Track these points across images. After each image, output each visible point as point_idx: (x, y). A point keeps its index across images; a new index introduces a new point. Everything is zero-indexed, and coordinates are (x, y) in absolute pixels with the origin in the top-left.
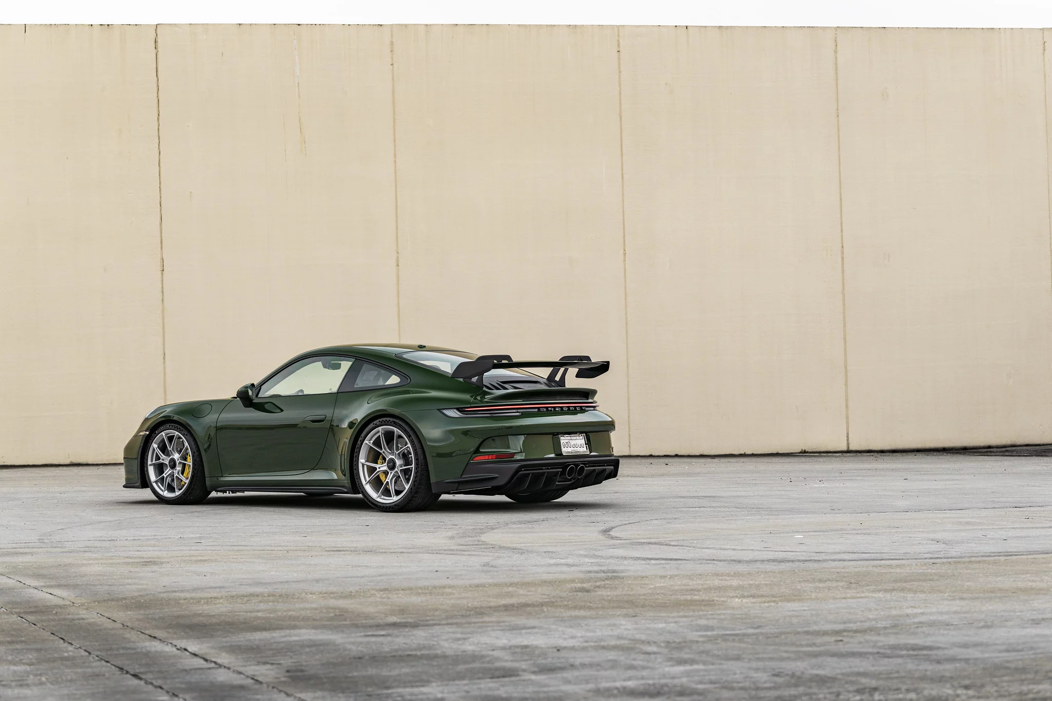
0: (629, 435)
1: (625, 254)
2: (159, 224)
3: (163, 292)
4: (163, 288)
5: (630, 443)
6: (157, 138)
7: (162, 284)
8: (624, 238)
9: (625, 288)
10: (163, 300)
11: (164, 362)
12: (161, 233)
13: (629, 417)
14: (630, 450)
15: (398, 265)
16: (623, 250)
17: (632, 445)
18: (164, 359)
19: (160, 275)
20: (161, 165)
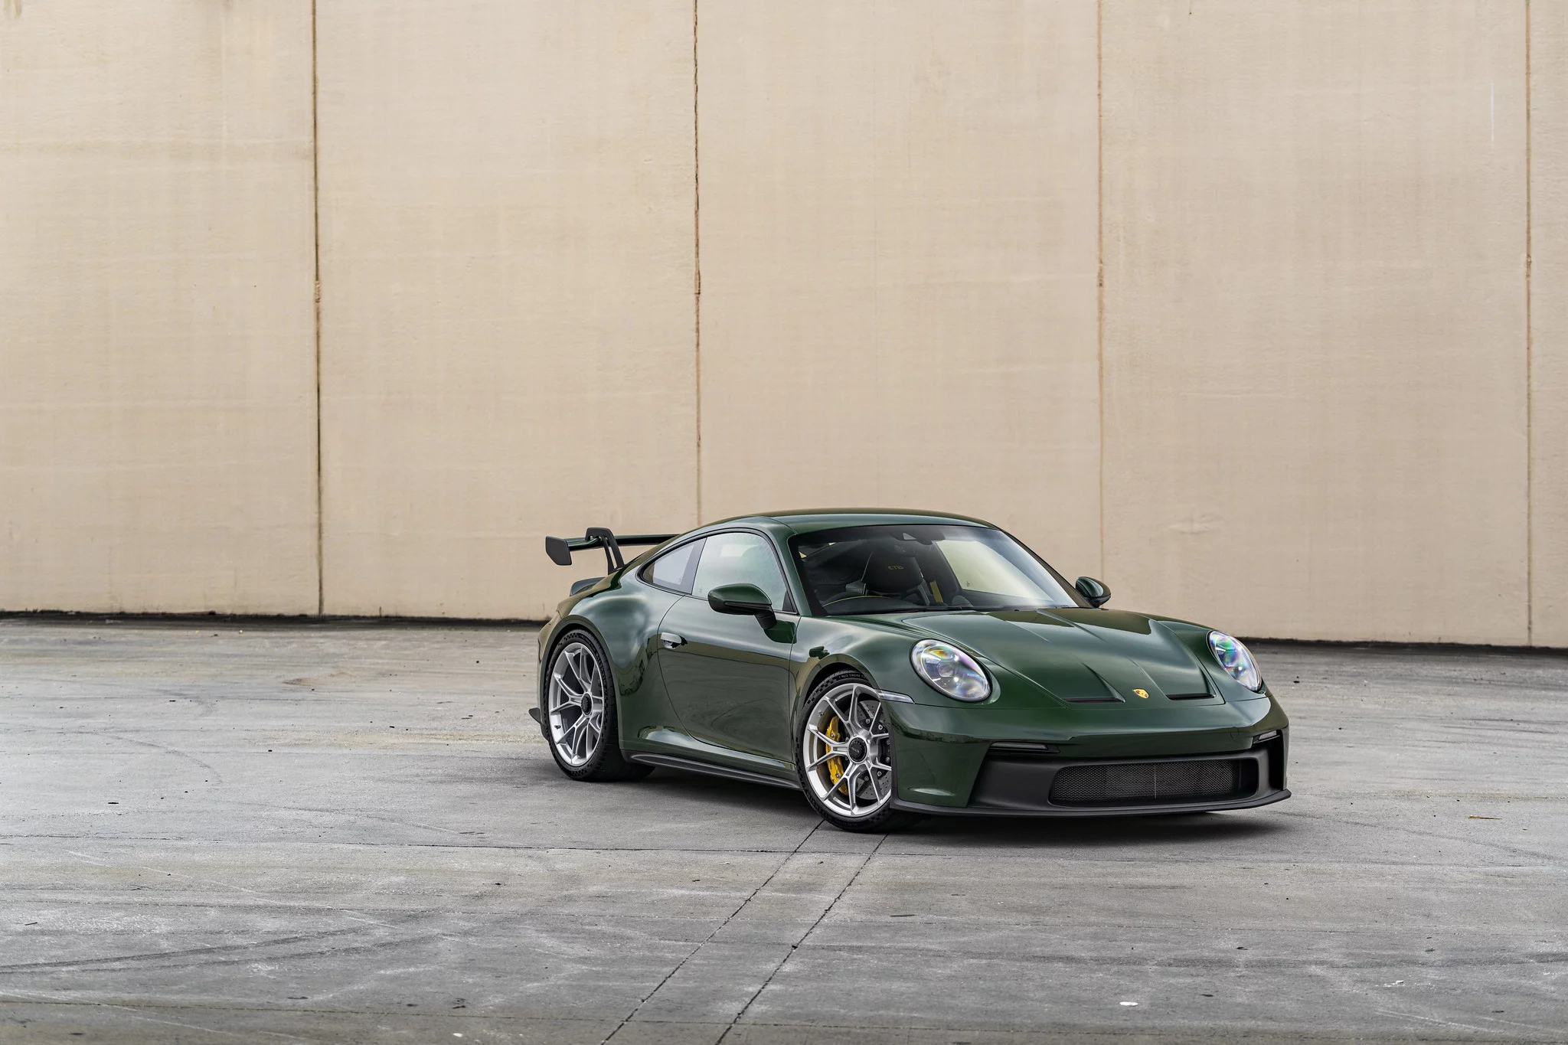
0: (1530, 608)
1: (1529, 264)
2: (694, 212)
3: (698, 331)
4: (698, 323)
5: (1530, 623)
6: (693, 61)
7: (698, 316)
8: (1528, 232)
9: (1529, 327)
10: (698, 345)
11: (699, 451)
12: (697, 228)
13: (1529, 573)
14: (1530, 637)
15: (1101, 285)
16: (1526, 255)
17: (1534, 627)
18: (699, 446)
19: (695, 302)
20: (698, 110)
